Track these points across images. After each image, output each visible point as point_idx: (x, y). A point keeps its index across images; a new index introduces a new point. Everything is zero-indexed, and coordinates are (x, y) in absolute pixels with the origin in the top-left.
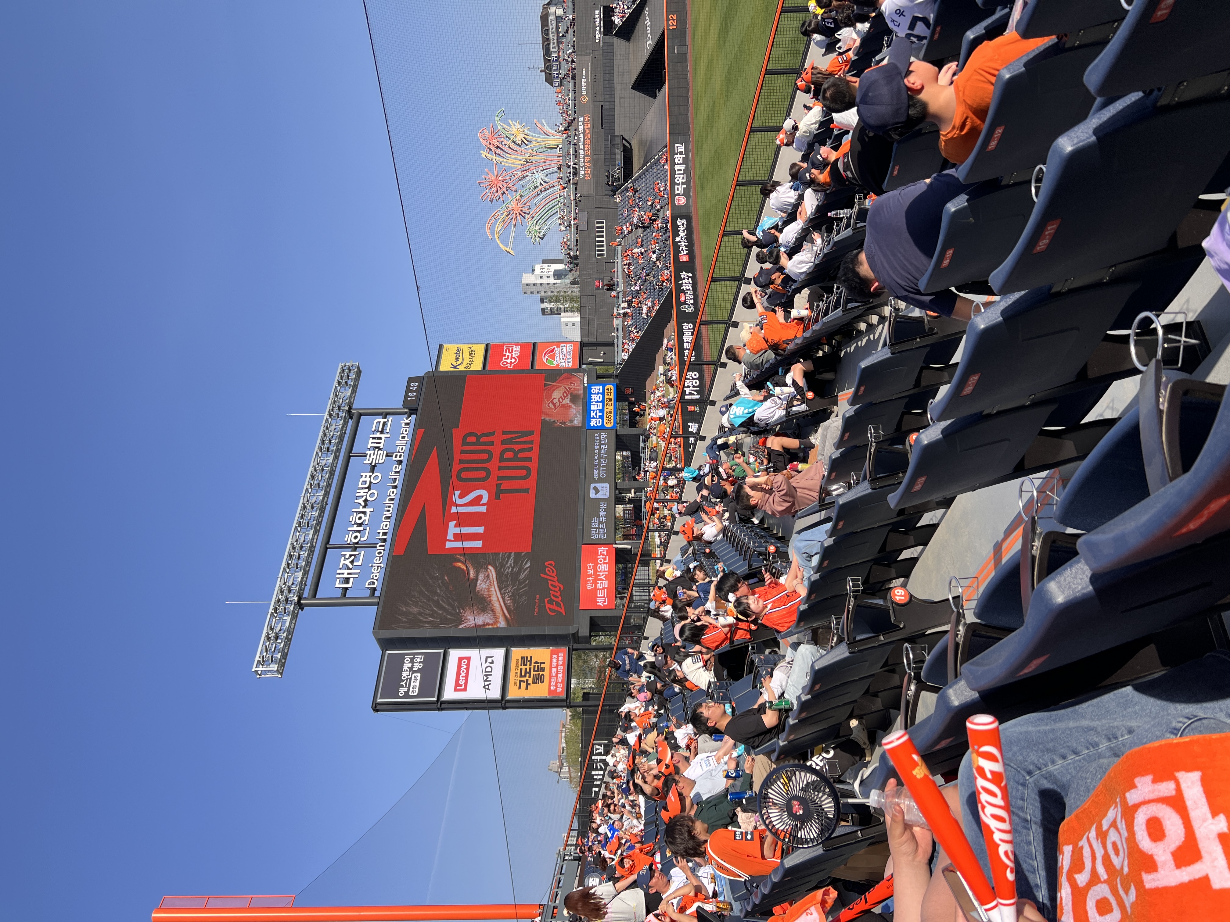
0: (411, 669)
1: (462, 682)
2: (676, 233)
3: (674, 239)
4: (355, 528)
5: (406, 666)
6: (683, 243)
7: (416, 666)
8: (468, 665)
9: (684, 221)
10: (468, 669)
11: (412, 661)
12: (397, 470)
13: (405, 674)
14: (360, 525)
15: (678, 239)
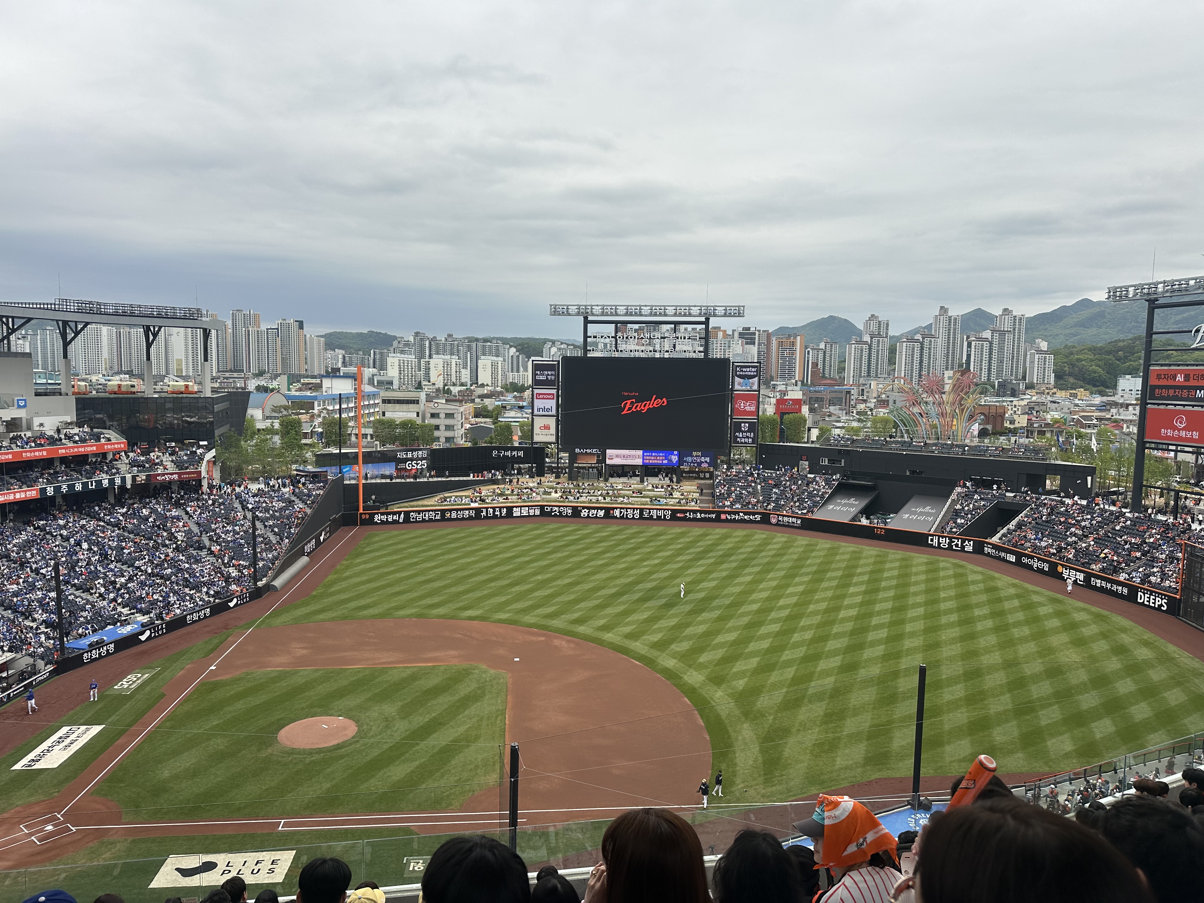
0: (548, 375)
1: (541, 396)
2: (745, 514)
3: (741, 512)
4: (625, 336)
5: (550, 373)
6: (737, 517)
7: (549, 377)
8: (550, 399)
9: (759, 519)
10: (548, 399)
11: (552, 375)
13: (546, 372)
14: (627, 338)
15: (741, 514)
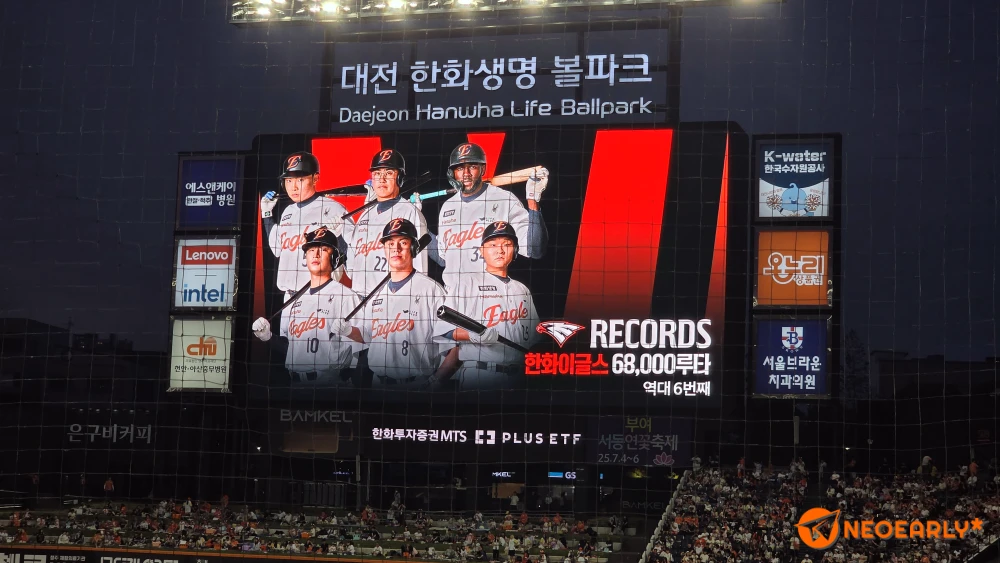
0: (219, 192)
1: (195, 256)
4: (436, 71)
5: (223, 186)
7: (221, 198)
8: (220, 262)
10: (213, 262)
11: (228, 192)
12: (540, 110)
13: (213, 186)
14: (440, 77)
